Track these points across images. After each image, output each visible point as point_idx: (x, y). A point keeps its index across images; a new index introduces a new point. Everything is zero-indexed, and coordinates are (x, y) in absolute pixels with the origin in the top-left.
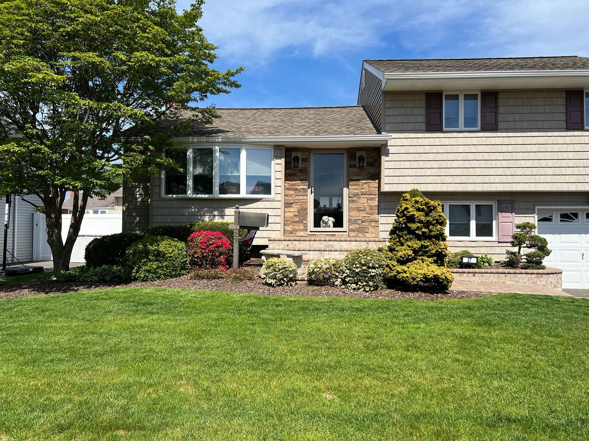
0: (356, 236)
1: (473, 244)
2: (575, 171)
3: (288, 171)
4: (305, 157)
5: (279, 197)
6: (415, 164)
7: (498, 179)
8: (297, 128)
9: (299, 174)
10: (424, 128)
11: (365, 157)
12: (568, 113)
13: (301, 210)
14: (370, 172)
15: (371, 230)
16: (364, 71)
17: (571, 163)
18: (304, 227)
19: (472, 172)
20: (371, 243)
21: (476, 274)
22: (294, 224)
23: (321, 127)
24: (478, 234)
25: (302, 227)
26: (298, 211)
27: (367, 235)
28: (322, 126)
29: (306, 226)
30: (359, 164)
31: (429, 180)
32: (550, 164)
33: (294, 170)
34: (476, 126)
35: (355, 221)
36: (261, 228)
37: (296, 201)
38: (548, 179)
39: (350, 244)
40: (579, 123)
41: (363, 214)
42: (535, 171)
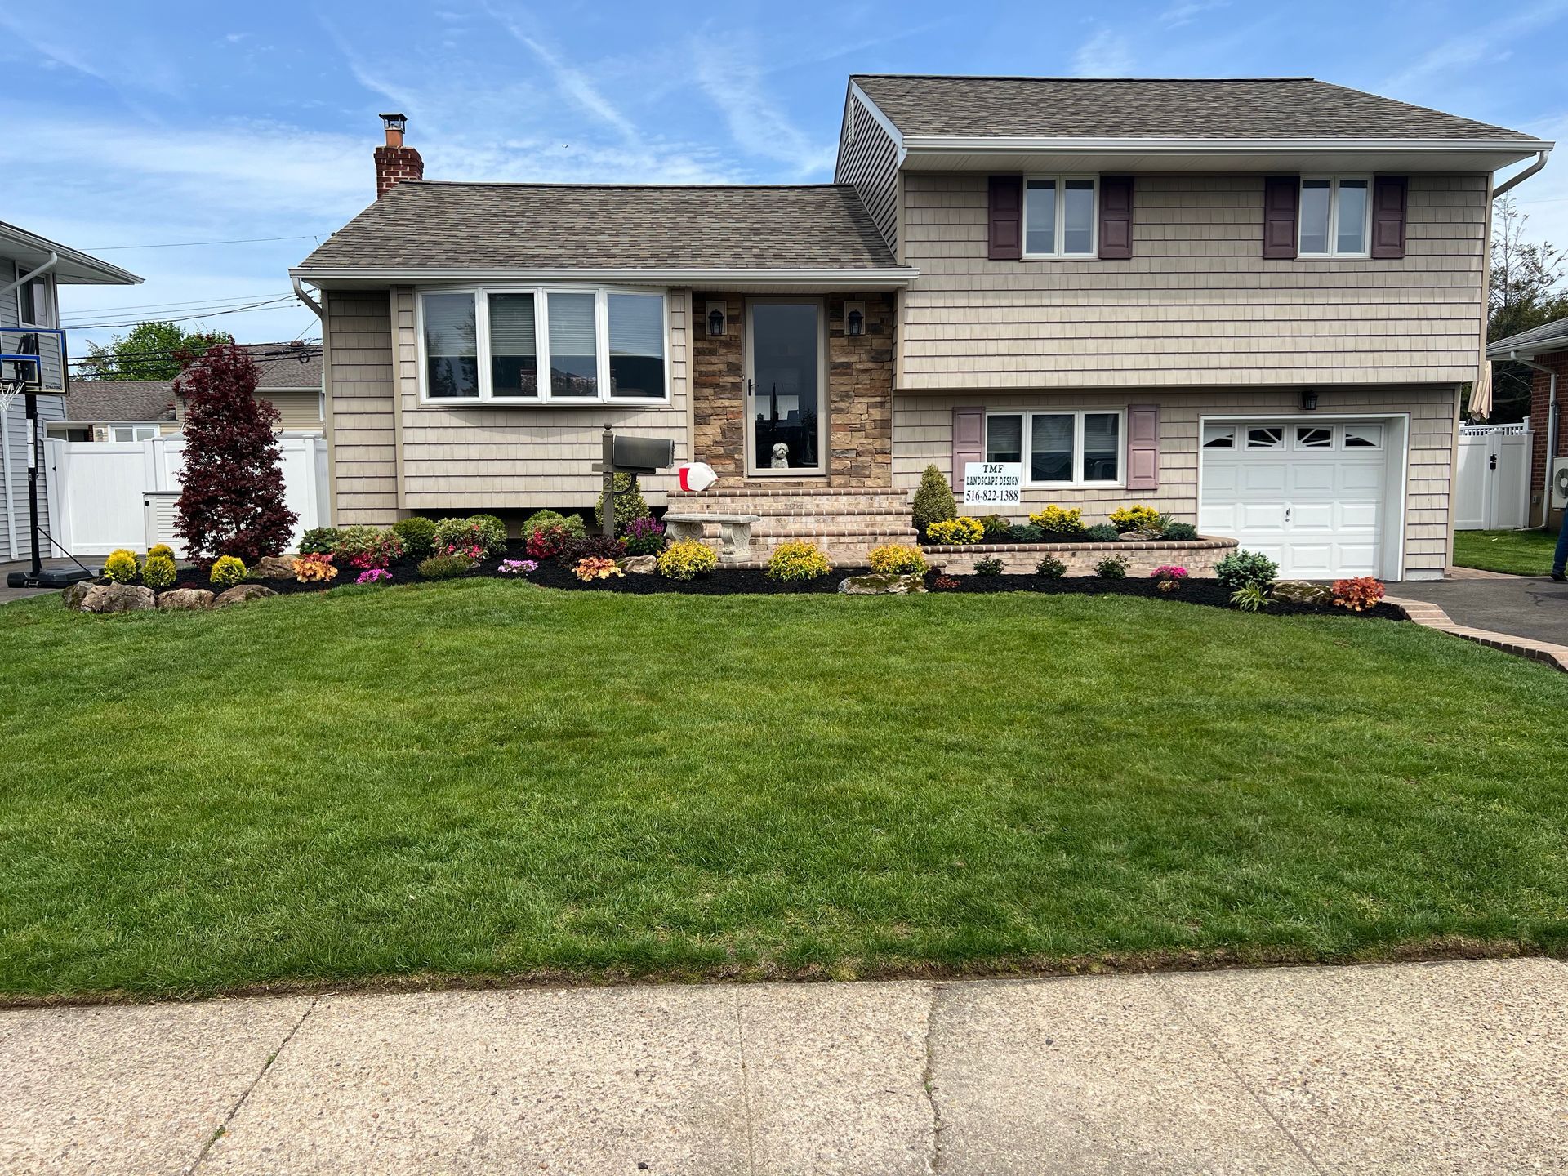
0: (846, 485)
1: (1079, 496)
2: (1276, 345)
3: (700, 345)
4: (736, 312)
5: (681, 403)
6: (965, 332)
7: (1128, 362)
8: (713, 245)
9: (723, 351)
10: (985, 253)
11: (863, 314)
12: (1268, 226)
13: (730, 430)
14: (874, 347)
15: (876, 471)
16: (852, 102)
17: (1269, 329)
18: (737, 466)
19: (1078, 346)
20: (877, 497)
21: (1078, 553)
22: (714, 461)
23: (767, 244)
24: (1088, 475)
25: (732, 468)
26: (723, 433)
27: (868, 482)
28: (767, 240)
29: (739, 466)
30: (851, 330)
31: (994, 364)
32: (1230, 329)
33: (711, 342)
34: (1089, 250)
35: (843, 452)
36: (659, 471)
37: (719, 411)
38: (1225, 361)
39: (836, 501)
40: (1288, 245)
41: (859, 438)
42: (1201, 345)
